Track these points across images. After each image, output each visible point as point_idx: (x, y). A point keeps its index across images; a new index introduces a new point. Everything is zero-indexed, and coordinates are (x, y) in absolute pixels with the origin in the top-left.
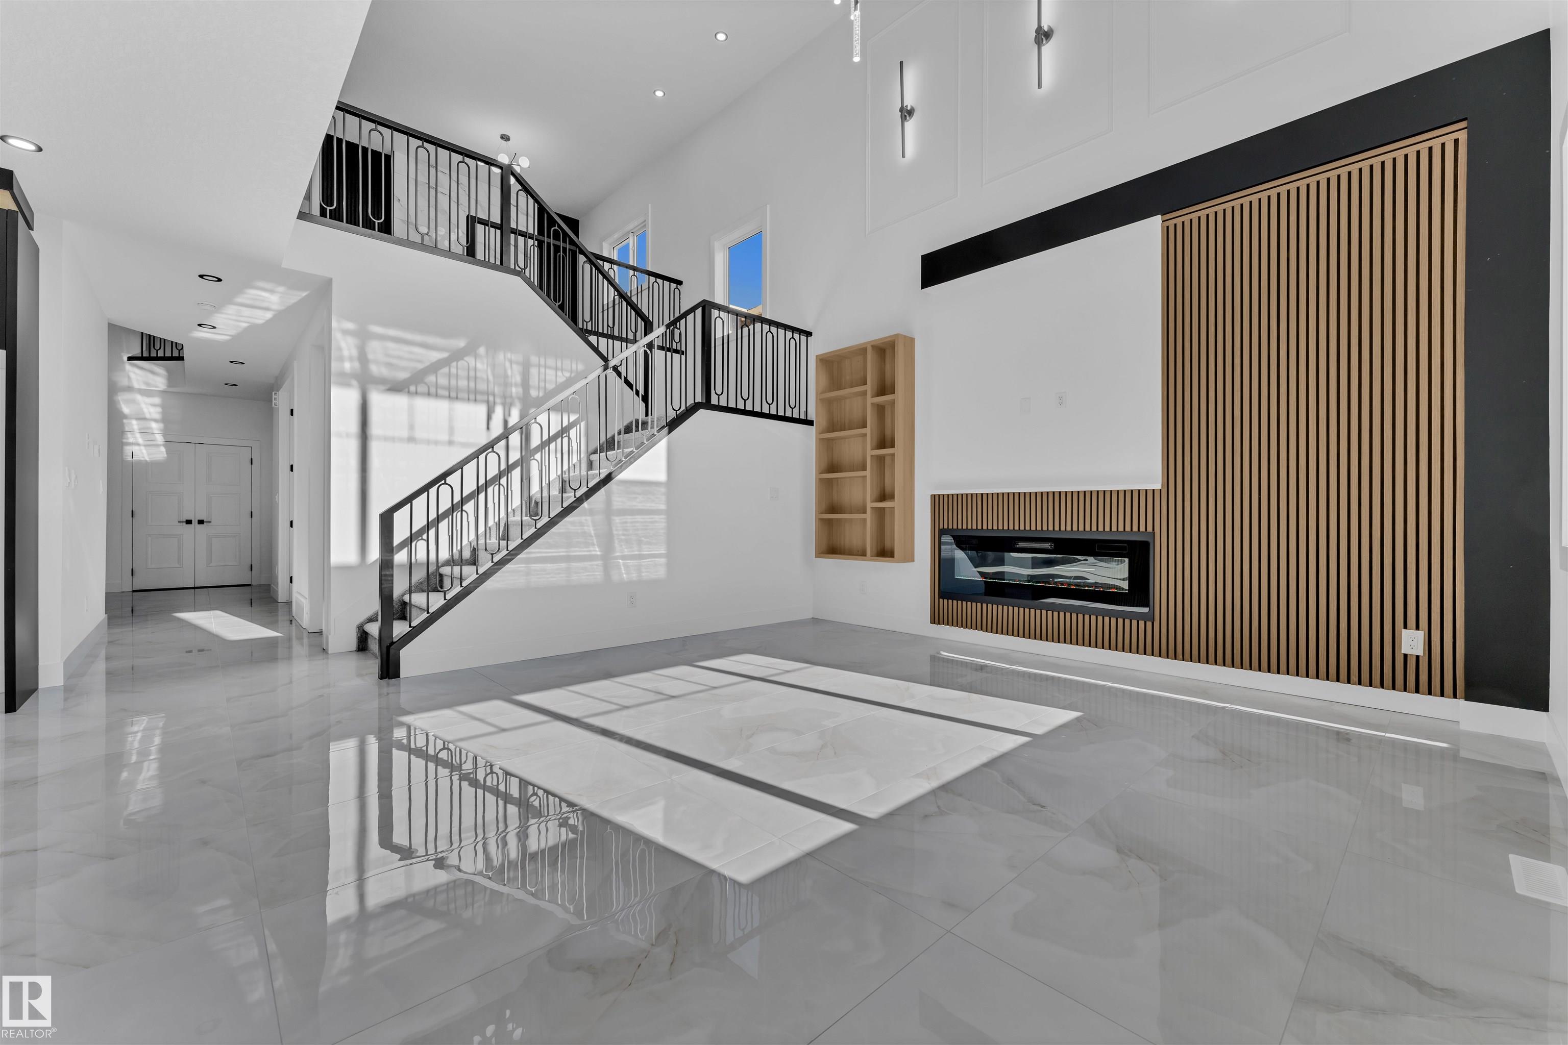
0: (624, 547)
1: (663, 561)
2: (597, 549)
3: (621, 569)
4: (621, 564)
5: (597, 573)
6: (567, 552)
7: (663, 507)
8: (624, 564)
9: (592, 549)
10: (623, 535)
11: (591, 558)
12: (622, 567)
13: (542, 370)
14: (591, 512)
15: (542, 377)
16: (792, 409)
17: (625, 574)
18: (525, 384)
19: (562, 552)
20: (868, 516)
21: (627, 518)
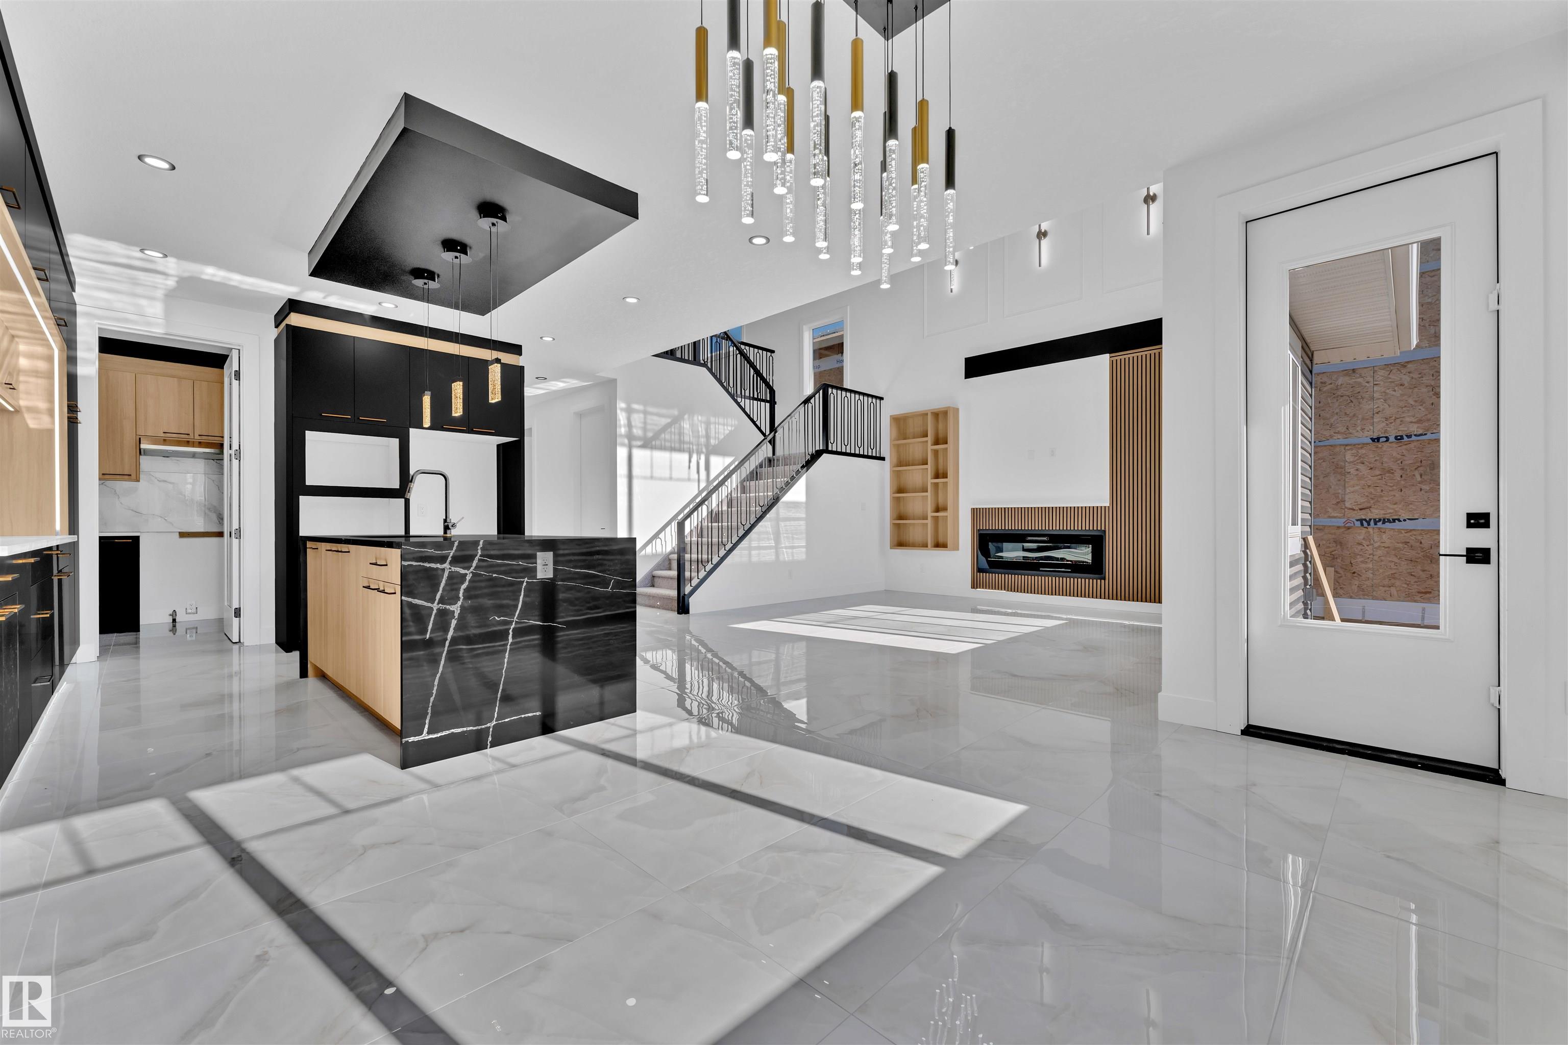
0: (785, 541)
1: (804, 550)
2: (773, 542)
5: (773, 557)
6: (758, 544)
7: (804, 516)
10: (784, 533)
11: (769, 548)
12: (784, 553)
14: (771, 519)
17: (786, 557)
18: (708, 437)
20: (929, 522)
21: (789, 524)
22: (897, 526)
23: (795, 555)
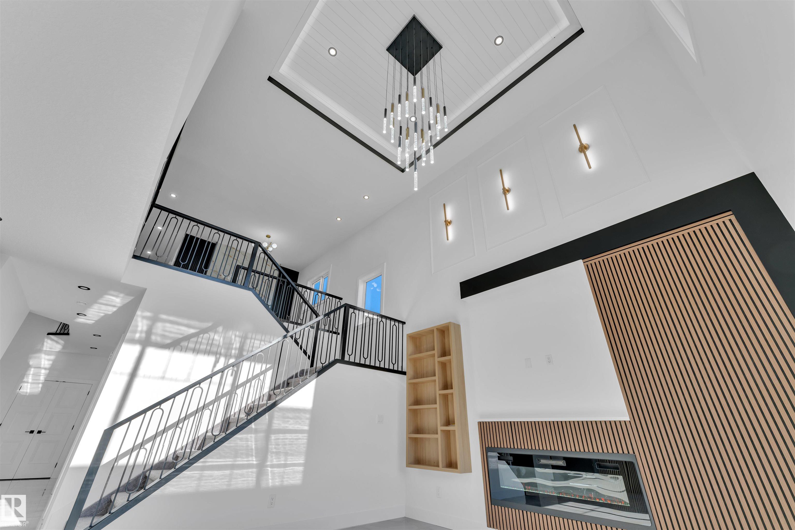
0: (274, 457)
1: (301, 469)
2: (254, 459)
3: (268, 475)
4: (270, 471)
5: (250, 479)
6: (232, 461)
7: (306, 428)
8: (271, 471)
9: (250, 459)
10: (275, 448)
11: (249, 466)
12: (270, 474)
13: (253, 340)
14: (256, 431)
15: (252, 344)
16: (394, 364)
17: (271, 479)
19: (229, 461)
20: (439, 436)
21: (281, 436)
23: (286, 476)
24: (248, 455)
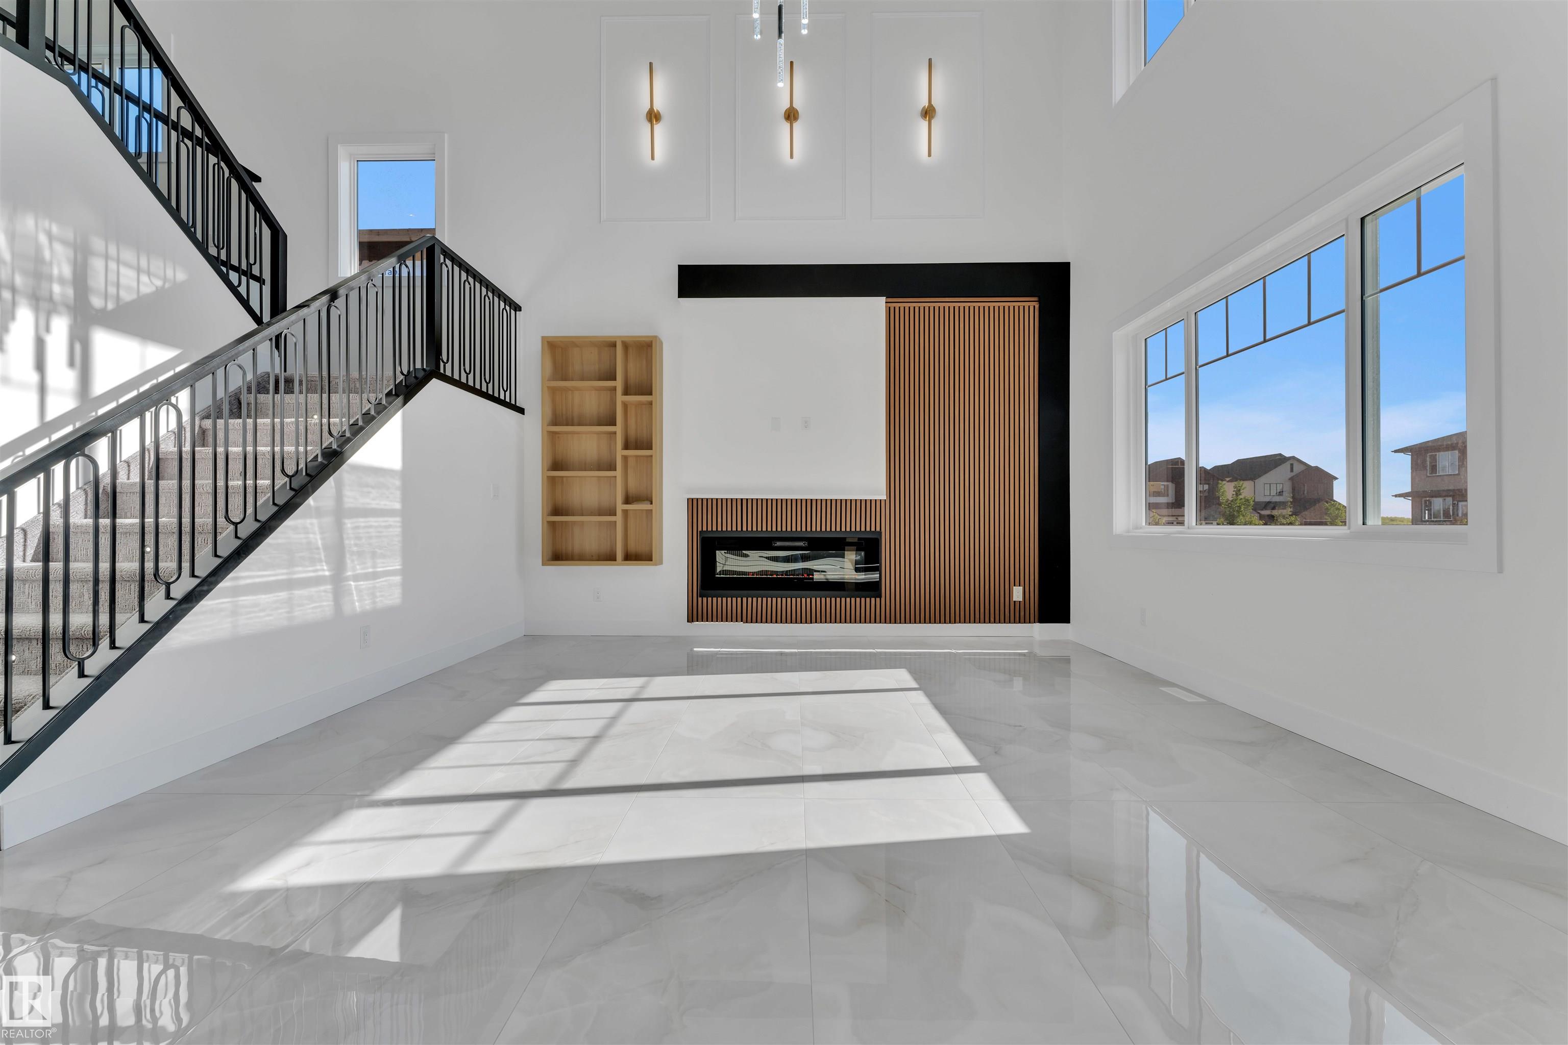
0: (356, 563)
1: (397, 579)
2: (325, 568)
3: (353, 594)
4: (353, 587)
5: (325, 604)
6: (287, 574)
7: (397, 506)
8: (356, 587)
9: (319, 567)
10: (356, 545)
11: (318, 581)
12: (354, 592)
13: (113, 265)
14: (318, 513)
16: (505, 391)
17: (358, 602)
19: (280, 575)
20: (619, 518)
21: (361, 521)
22: (552, 526)
23: (378, 594)
24: (313, 561)
